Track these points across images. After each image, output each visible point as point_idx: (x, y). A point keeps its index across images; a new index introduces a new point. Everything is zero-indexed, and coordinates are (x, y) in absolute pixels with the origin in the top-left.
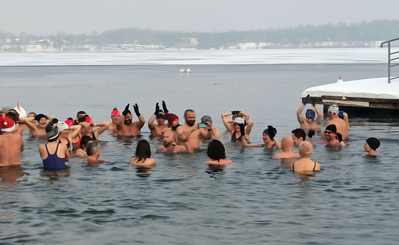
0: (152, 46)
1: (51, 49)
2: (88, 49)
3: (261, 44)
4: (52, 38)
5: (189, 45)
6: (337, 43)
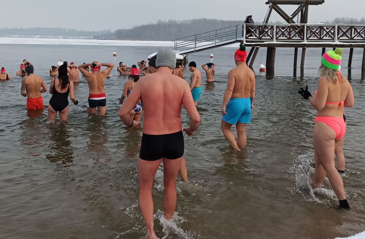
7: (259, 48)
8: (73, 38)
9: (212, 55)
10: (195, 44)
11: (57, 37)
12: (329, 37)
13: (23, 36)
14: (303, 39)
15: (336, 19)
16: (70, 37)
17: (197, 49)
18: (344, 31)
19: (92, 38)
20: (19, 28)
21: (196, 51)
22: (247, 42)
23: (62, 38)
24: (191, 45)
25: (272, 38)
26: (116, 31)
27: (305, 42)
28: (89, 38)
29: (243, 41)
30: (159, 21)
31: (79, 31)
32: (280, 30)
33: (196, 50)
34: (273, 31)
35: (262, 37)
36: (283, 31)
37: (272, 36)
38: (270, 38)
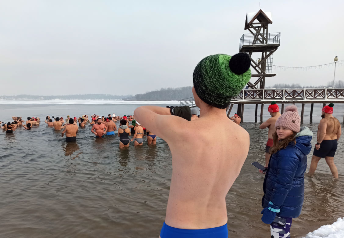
0: (31, 99)
1: (2, 99)
2: (13, 100)
3: (60, 99)
4: (2, 96)
5: (41, 99)
6: (79, 99)
7: (233, 104)
8: (110, 100)
10: (192, 103)
11: (101, 99)
12: (278, 97)
13: (81, 99)
14: (262, 98)
15: (275, 85)
16: (108, 99)
18: (289, 93)
19: (121, 99)
20: (79, 94)
25: (242, 98)
26: (135, 95)
27: (264, 100)
30: (162, 88)
31: (114, 95)
33: (193, 106)
34: (242, 94)
35: (235, 98)
36: (249, 93)
37: (241, 97)
38: (240, 98)
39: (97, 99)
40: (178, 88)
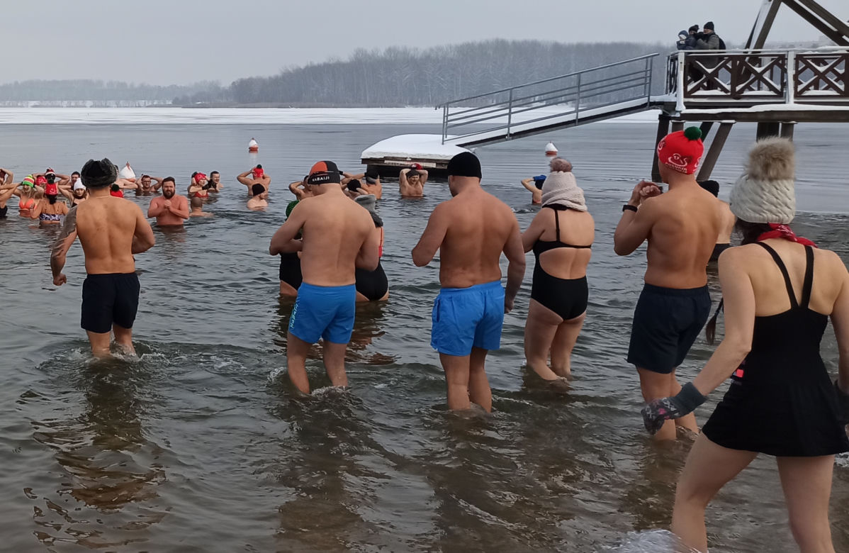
7: (731, 125)
9: (552, 147)
10: (508, 116)
11: (80, 103)
16: (112, 103)
17: (513, 130)
19: (170, 103)
21: (511, 135)
22: (688, 106)
23: (91, 107)
24: (496, 119)
25: (780, 95)
28: (162, 103)
29: (674, 104)
31: (137, 85)
32: (808, 66)
33: (512, 132)
34: (784, 71)
35: (742, 90)
36: (822, 69)
37: (778, 87)
38: (772, 93)
39: (65, 103)
40: (440, 49)
